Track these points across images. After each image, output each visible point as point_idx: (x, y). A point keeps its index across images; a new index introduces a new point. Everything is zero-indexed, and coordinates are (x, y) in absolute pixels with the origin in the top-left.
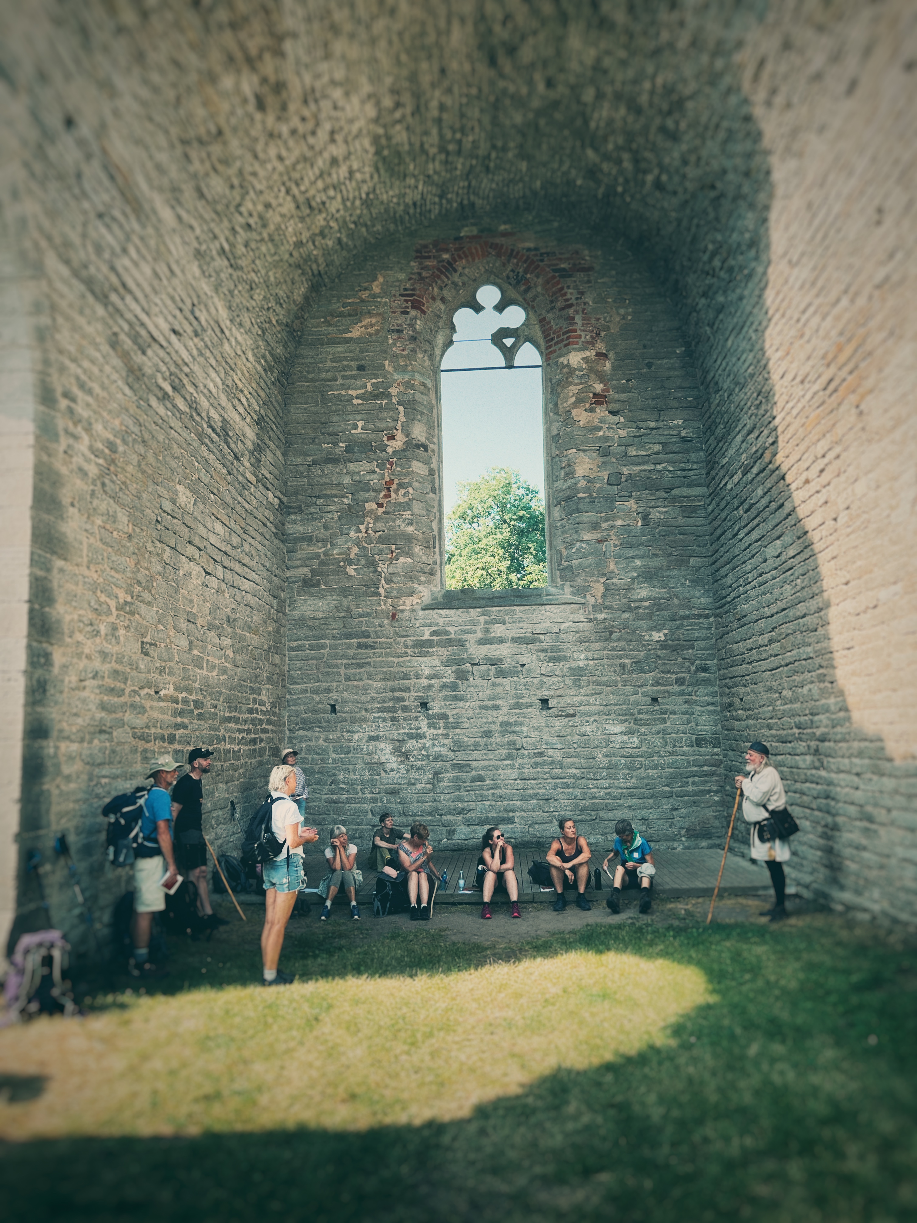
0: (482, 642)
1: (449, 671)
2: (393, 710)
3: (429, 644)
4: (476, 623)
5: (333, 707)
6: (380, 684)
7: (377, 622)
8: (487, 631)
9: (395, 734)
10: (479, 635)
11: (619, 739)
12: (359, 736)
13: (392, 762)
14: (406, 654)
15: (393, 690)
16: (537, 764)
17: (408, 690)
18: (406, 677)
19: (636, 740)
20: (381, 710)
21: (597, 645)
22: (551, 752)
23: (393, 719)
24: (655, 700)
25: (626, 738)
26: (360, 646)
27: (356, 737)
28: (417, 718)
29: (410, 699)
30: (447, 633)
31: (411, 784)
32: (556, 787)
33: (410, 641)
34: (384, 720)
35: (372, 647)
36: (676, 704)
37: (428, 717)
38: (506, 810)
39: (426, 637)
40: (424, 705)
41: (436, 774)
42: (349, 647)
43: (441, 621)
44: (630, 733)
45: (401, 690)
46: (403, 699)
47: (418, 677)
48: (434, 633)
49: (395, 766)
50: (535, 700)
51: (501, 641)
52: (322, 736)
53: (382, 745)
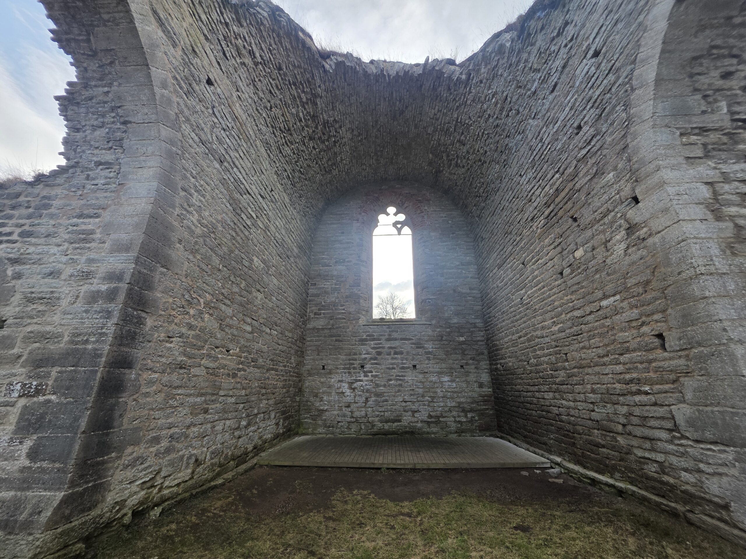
0: (388, 340)
1: (374, 351)
2: (349, 368)
3: (366, 340)
4: (385, 332)
5: (324, 366)
6: (344, 357)
7: (344, 330)
8: (390, 335)
9: (349, 379)
10: (387, 337)
11: (447, 384)
12: (334, 380)
13: (348, 392)
14: (356, 345)
15: (349, 360)
16: (411, 395)
17: (356, 360)
18: (355, 354)
19: (454, 385)
20: (344, 369)
21: (437, 342)
22: (417, 389)
23: (349, 373)
24: (462, 366)
25: (450, 383)
26: (336, 340)
27: (333, 380)
28: (359, 372)
29: (357, 364)
30: (373, 336)
31: (355, 403)
32: (420, 405)
33: (357, 339)
34: (345, 373)
35: (341, 341)
36: (471, 368)
37: (364, 372)
38: (397, 416)
39: (364, 337)
40: (362, 367)
41: (367, 399)
42: (332, 341)
43: (371, 330)
44: (452, 381)
45: (353, 360)
46: (353, 364)
47: (360, 354)
48: (367, 336)
49: (349, 394)
50: (411, 366)
51: (396, 339)
52: (318, 379)
53: (344, 384)
